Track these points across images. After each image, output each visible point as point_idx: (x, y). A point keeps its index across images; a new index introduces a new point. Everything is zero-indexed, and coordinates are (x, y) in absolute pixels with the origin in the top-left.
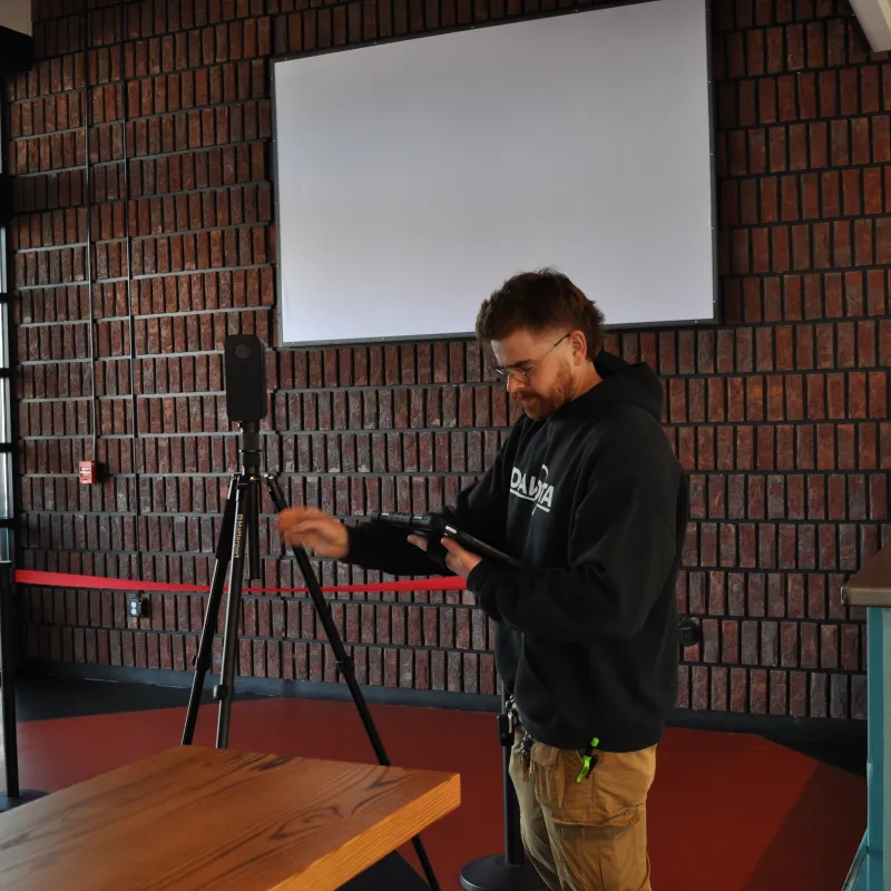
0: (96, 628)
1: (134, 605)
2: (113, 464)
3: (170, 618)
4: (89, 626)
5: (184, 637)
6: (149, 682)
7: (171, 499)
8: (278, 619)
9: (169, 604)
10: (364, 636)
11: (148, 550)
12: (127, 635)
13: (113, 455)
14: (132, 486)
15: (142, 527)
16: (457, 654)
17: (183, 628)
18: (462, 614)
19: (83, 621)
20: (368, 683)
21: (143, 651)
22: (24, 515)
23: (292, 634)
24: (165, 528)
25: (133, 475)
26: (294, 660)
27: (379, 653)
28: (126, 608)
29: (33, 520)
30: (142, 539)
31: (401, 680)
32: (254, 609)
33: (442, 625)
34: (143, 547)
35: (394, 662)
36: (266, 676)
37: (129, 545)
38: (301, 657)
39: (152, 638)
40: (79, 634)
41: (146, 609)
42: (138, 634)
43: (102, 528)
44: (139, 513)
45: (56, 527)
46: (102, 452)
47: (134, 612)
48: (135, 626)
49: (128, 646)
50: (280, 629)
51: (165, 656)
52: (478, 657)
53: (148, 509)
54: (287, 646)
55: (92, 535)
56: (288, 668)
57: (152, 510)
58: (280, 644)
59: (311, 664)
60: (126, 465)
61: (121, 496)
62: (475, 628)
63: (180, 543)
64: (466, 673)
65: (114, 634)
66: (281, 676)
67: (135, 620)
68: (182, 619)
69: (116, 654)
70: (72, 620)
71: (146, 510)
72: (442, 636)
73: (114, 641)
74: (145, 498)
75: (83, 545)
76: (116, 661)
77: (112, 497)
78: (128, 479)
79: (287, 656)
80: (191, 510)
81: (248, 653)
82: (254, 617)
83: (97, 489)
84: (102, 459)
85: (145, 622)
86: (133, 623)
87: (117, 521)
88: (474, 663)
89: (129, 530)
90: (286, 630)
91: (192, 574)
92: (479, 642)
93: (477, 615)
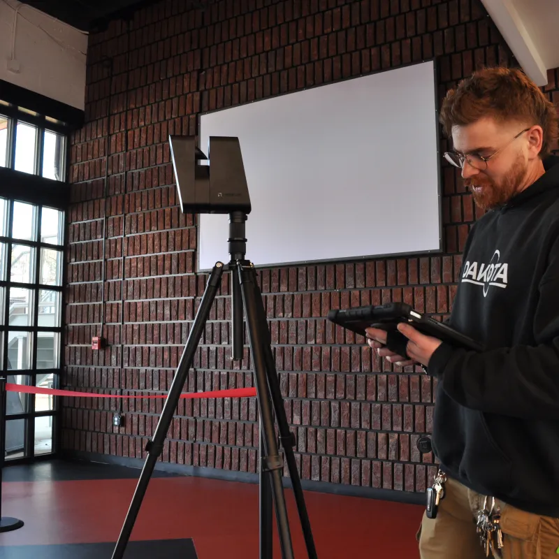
0: (98, 432)
1: (116, 419)
2: (110, 339)
3: (135, 428)
4: (94, 431)
5: (142, 439)
6: (123, 465)
7: (139, 359)
8: (192, 429)
9: (135, 419)
10: (238, 442)
11: (126, 388)
12: (113, 437)
13: (111, 335)
14: (120, 352)
15: (123, 374)
17: (142, 434)
18: (292, 430)
19: (91, 428)
20: (239, 469)
21: (120, 447)
22: (65, 367)
23: (199, 439)
24: (135, 376)
25: (120, 346)
26: (199, 455)
27: (246, 452)
28: (113, 421)
29: (70, 370)
30: (123, 382)
32: (179, 424)
34: (123, 386)
35: (254, 458)
36: (184, 463)
37: (116, 385)
38: (203, 453)
39: (125, 438)
40: (89, 435)
41: (123, 422)
42: (119, 436)
43: (103, 375)
44: (122, 367)
45: (80, 374)
46: (105, 333)
47: (116, 423)
48: (117, 432)
49: (113, 443)
50: (192, 435)
51: (132, 450)
52: (301, 456)
53: (127, 365)
54: (196, 446)
55: (98, 379)
56: (196, 459)
57: (129, 366)
58: (192, 444)
59: (209, 458)
60: (117, 340)
61: (114, 357)
62: (299, 438)
63: (142, 384)
65: (106, 436)
66: (192, 464)
67: (117, 428)
68: (141, 428)
69: (107, 447)
70: (86, 427)
71: (126, 366)
73: (106, 440)
74: (125, 358)
75: (93, 385)
76: (107, 452)
77: (109, 358)
78: (117, 348)
79: (196, 452)
80: (149, 366)
81: (175, 450)
82: (179, 428)
83: (102, 353)
84: (105, 337)
85: (122, 429)
86: (116, 429)
87: (111, 371)
88: (299, 460)
89: (116, 376)
90: (195, 436)
91: (147, 402)
92: (302, 447)
93: (301, 431)
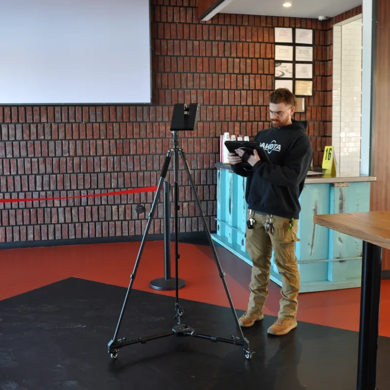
10: (11, 222)
16: (53, 226)
18: (54, 210)
20: (13, 241)
27: (18, 228)
31: (28, 238)
33: (46, 215)
35: (25, 232)
52: (61, 225)
62: (60, 215)
64: (56, 232)
72: (46, 219)
88: (60, 228)
92: (62, 220)
93: (60, 210)
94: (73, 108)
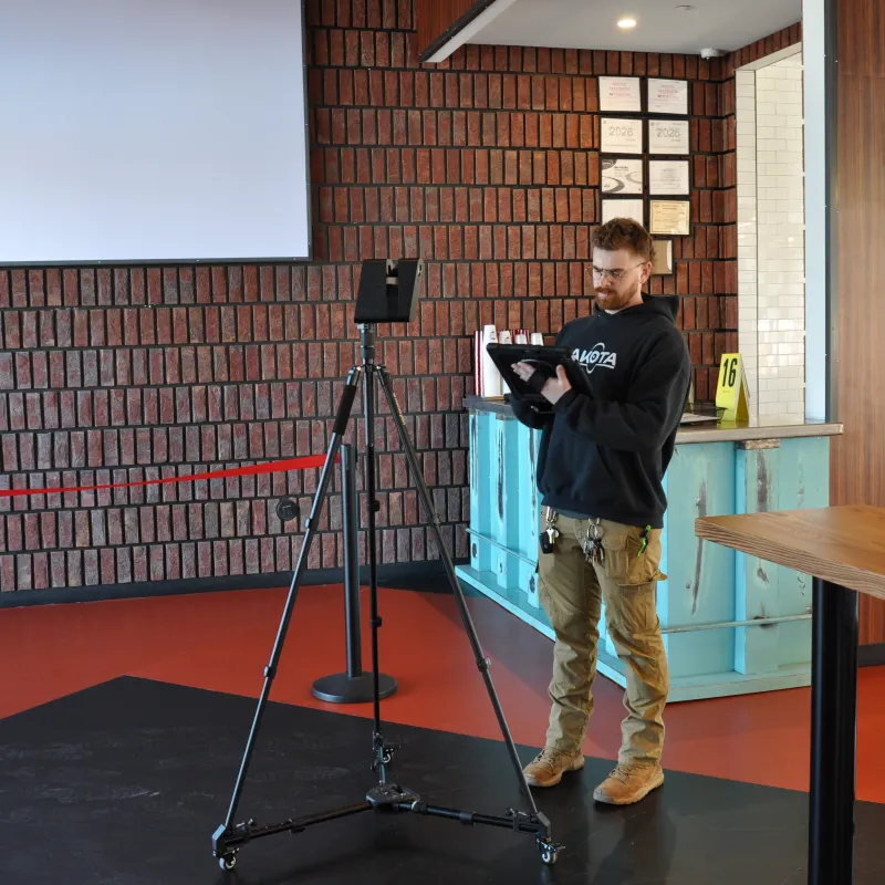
16: (78, 553)
18: (81, 516)
31: (20, 582)
33: (61, 528)
35: (11, 568)
52: (99, 552)
62: (94, 527)
64: (87, 568)
72: (61, 537)
88: (96, 558)
92: (99, 540)
93: (97, 515)
94: (125, 272)
